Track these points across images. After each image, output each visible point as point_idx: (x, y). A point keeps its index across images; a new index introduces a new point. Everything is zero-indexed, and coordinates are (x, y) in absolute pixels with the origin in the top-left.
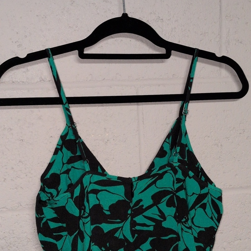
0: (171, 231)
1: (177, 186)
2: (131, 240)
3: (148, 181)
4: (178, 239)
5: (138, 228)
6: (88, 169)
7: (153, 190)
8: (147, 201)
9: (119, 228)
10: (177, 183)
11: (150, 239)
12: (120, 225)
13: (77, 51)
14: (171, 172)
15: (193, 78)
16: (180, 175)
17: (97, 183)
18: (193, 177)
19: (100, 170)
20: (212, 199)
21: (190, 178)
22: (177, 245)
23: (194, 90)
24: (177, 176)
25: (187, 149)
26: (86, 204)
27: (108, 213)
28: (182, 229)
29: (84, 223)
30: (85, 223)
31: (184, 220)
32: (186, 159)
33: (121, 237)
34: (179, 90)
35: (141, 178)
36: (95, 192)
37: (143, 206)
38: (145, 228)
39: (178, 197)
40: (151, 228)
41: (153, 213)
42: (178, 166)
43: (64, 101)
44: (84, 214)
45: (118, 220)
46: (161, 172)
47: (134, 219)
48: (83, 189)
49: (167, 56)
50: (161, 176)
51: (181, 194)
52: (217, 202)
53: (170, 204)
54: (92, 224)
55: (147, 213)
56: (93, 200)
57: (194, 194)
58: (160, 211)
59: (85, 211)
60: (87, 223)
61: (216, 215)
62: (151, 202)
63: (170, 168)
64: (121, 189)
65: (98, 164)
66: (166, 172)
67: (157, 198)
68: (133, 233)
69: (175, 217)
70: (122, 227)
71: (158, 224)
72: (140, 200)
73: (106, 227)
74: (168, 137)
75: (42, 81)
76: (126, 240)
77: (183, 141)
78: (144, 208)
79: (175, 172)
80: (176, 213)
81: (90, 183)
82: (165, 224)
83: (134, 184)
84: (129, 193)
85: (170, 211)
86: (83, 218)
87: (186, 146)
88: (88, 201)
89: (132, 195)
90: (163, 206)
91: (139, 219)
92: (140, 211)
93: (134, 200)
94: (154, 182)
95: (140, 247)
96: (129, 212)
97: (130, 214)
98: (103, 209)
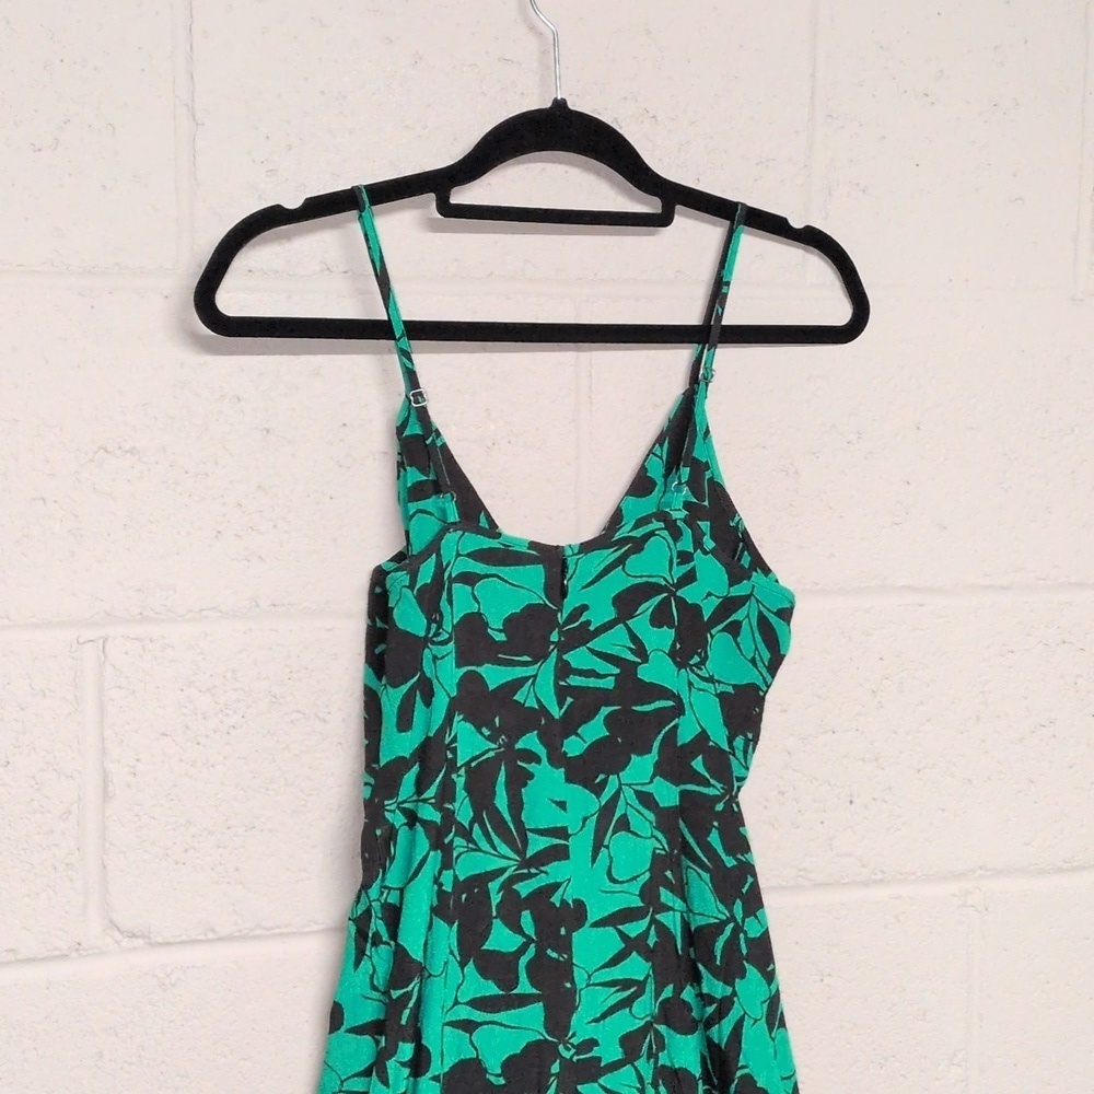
0: (660, 692)
1: (679, 571)
2: (557, 713)
3: (607, 556)
4: (679, 710)
5: (575, 681)
6: (453, 516)
7: (618, 582)
8: (600, 612)
9: (526, 679)
10: (679, 564)
11: (605, 711)
12: (529, 671)
13: (431, 197)
14: (665, 533)
15: (728, 284)
16: (686, 543)
17: (480, 556)
18: (713, 552)
19: (483, 523)
20: (760, 612)
21: (705, 553)
22: (676, 727)
23: (732, 316)
24: (681, 546)
25: (708, 475)
26: (444, 604)
27: (501, 637)
28: (690, 684)
29: (435, 658)
30: (439, 656)
31: (696, 659)
32: (706, 503)
33: (531, 703)
34: (692, 316)
35: (587, 547)
36: (469, 579)
37: (588, 623)
38: (592, 682)
39: (681, 602)
40: (609, 683)
41: (616, 641)
42: (685, 520)
43: (398, 330)
44: (437, 634)
45: (526, 658)
46: (638, 533)
47: (565, 657)
48: (440, 569)
49: (663, 220)
50: (638, 545)
51: (690, 594)
52: (774, 620)
53: (659, 620)
54: (459, 665)
55: (598, 644)
56: (459, 603)
57: (709, 594)
58: (634, 637)
59: (440, 626)
60: (443, 657)
61: (766, 655)
62: (610, 613)
63: (662, 525)
64: (534, 576)
65: (480, 507)
66: (652, 534)
67: (627, 603)
68: (562, 693)
69: (673, 654)
70: (535, 676)
71: (627, 670)
72: (584, 608)
73: (494, 676)
74: (660, 440)
75: (326, 272)
76: (543, 710)
77: (699, 453)
78: (592, 628)
79: (676, 534)
80: (673, 645)
81: (458, 555)
82: (646, 673)
83: (571, 562)
84: (557, 588)
85: (660, 640)
86: (434, 643)
87: (707, 466)
88: (450, 602)
89: (564, 593)
90: (641, 623)
91: (578, 658)
92: (581, 635)
93: (570, 604)
94: (621, 561)
95: (579, 731)
96: (554, 637)
97: (556, 644)
98: (486, 625)
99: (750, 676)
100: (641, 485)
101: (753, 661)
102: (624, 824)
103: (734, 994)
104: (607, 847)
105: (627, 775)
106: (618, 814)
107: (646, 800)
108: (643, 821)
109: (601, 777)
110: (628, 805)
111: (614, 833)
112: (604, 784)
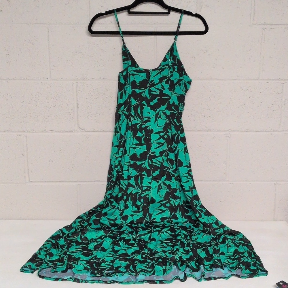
0: (167, 95)
1: (170, 75)
2: (149, 98)
3: (157, 72)
4: (170, 98)
5: (152, 93)
6: (130, 64)
7: (160, 76)
8: (156, 81)
9: (143, 92)
10: (170, 73)
11: (157, 98)
12: (144, 91)
14: (168, 68)
15: (180, 24)
16: (172, 70)
17: (135, 71)
18: (177, 71)
19: (136, 66)
20: (184, 82)
21: (175, 71)
22: (169, 101)
23: (181, 30)
24: (171, 70)
25: (177, 58)
26: (128, 79)
27: (139, 85)
28: (172, 94)
31: (173, 90)
32: (176, 63)
33: (144, 96)
35: (154, 70)
36: (133, 75)
37: (154, 83)
38: (155, 93)
39: (170, 80)
40: (158, 93)
41: (159, 86)
42: (171, 66)
44: (127, 83)
45: (143, 88)
46: (163, 68)
47: (150, 89)
48: (127, 73)
49: (168, 13)
50: (163, 70)
51: (172, 79)
52: (186, 83)
53: (167, 83)
54: (132, 89)
55: (156, 86)
56: (132, 78)
57: (176, 79)
58: (162, 86)
60: (128, 87)
61: (185, 89)
62: (158, 81)
63: (167, 66)
64: (144, 75)
65: (136, 63)
66: (165, 68)
67: (161, 80)
68: (150, 95)
69: (169, 89)
70: (145, 92)
71: (161, 91)
72: (154, 80)
73: (138, 91)
74: (168, 52)
76: (146, 97)
77: (175, 54)
78: (155, 84)
79: (170, 68)
80: (169, 87)
81: (131, 71)
82: (164, 92)
83: (151, 72)
84: (148, 77)
85: (167, 86)
86: (126, 85)
87: (177, 56)
88: (130, 78)
90: (164, 83)
91: (152, 89)
92: (153, 85)
93: (151, 79)
94: (160, 73)
95: (153, 101)
96: (148, 85)
97: (149, 86)
98: (136, 83)
99: (182, 93)
100: (165, 60)
101: (183, 90)
102: (160, 117)
103: (177, 146)
104: (157, 121)
105: (161, 109)
106: (159, 115)
107: (164, 113)
108: (163, 117)
109: (156, 109)
110: (161, 114)
111: (159, 118)
112: (157, 110)
